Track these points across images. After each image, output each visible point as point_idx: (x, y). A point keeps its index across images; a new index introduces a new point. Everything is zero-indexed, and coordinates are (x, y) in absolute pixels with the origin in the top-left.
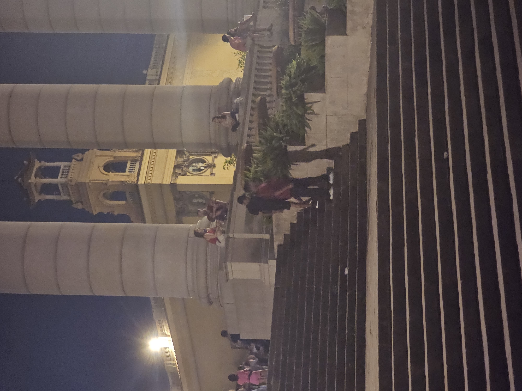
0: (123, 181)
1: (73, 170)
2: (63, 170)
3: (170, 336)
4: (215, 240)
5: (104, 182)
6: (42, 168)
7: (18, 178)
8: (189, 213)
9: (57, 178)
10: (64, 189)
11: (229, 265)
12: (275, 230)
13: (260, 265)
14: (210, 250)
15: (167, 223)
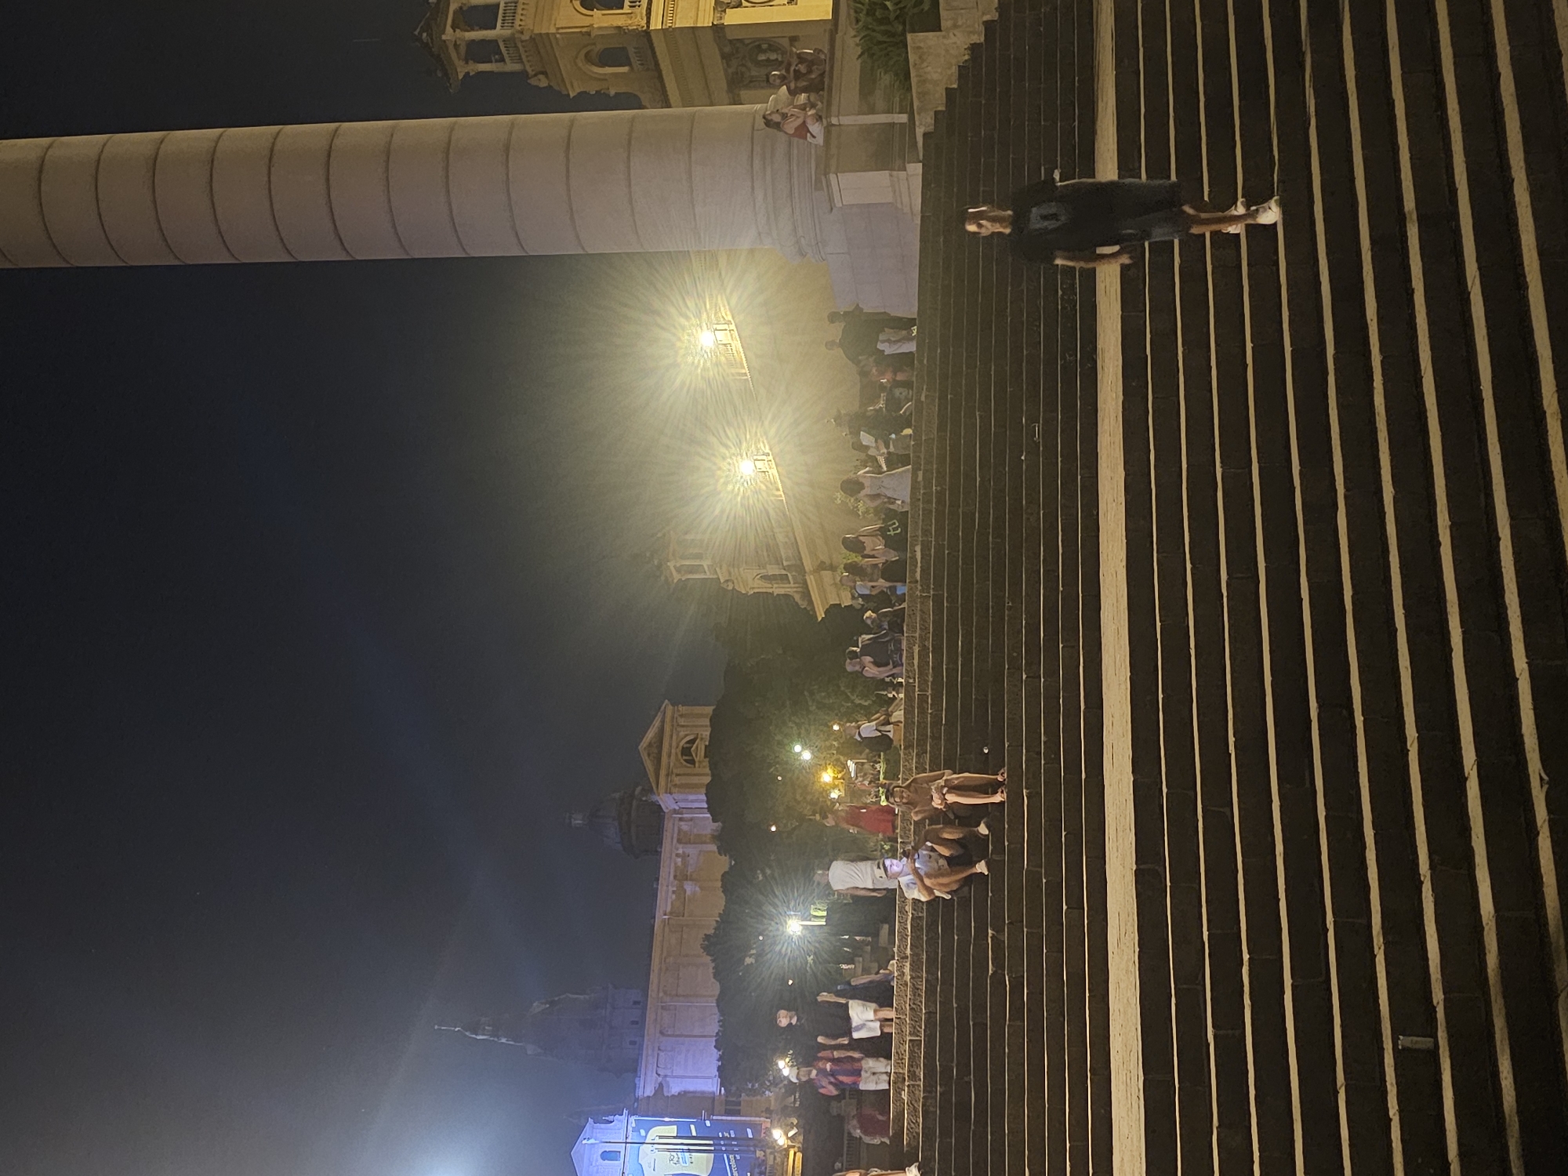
0: (619, 28)
1: (523, 9)
2: (505, 10)
3: (733, 322)
4: (803, 131)
5: (584, 30)
6: (465, 8)
7: (420, 34)
8: (752, 84)
9: (495, 28)
10: (510, 49)
11: (832, 177)
12: (916, 104)
13: (891, 176)
14: (795, 152)
15: (712, 104)
